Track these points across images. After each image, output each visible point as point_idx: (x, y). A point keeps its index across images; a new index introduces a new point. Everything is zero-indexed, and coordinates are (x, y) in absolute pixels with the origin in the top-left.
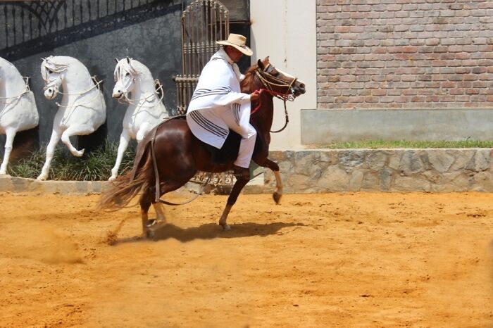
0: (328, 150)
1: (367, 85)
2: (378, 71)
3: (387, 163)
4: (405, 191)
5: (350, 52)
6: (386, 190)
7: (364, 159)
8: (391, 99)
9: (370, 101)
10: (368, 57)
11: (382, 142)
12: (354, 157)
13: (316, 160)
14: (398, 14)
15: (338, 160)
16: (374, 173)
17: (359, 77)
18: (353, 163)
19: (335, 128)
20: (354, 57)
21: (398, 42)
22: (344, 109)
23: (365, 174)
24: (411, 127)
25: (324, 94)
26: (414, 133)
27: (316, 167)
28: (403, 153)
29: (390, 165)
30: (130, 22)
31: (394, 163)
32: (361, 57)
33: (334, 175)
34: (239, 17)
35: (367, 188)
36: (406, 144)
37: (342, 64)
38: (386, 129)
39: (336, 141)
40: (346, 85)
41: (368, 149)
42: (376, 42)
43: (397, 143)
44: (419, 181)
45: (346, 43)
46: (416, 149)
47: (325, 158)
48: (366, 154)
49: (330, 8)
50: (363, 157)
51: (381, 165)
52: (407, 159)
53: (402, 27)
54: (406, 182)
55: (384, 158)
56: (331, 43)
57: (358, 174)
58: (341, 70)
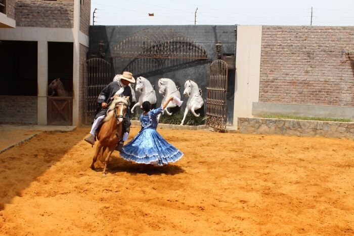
0: (262, 118)
1: (278, 94)
2: (282, 89)
3: (284, 124)
4: (290, 136)
5: (272, 82)
6: (283, 134)
7: (275, 123)
8: (287, 100)
9: (279, 100)
10: (279, 84)
11: (282, 116)
12: (271, 121)
13: (257, 122)
14: (291, 68)
15: (265, 122)
16: (279, 128)
17: (276, 91)
18: (271, 124)
19: (265, 110)
20: (274, 83)
21: (291, 79)
22: (269, 103)
23: (276, 128)
24: (294, 111)
25: (262, 97)
26: (294, 113)
27: (257, 125)
28: (290, 121)
29: (286, 125)
30: (191, 66)
31: (287, 125)
32: (276, 84)
33: (264, 128)
34: (232, 67)
35: (276, 133)
36: (292, 118)
37: (269, 86)
38: (284, 111)
39: (265, 115)
40: (270, 94)
41: (277, 119)
42: (282, 78)
43: (288, 117)
44: (296, 132)
45: (271, 78)
46: (295, 120)
47: (261, 121)
48: (276, 121)
49: (266, 65)
50: (275, 122)
51: (282, 125)
52: (292, 124)
53: (292, 73)
54: (291, 132)
55: (283, 123)
56: (265, 78)
57: (273, 128)
58: (269, 88)
